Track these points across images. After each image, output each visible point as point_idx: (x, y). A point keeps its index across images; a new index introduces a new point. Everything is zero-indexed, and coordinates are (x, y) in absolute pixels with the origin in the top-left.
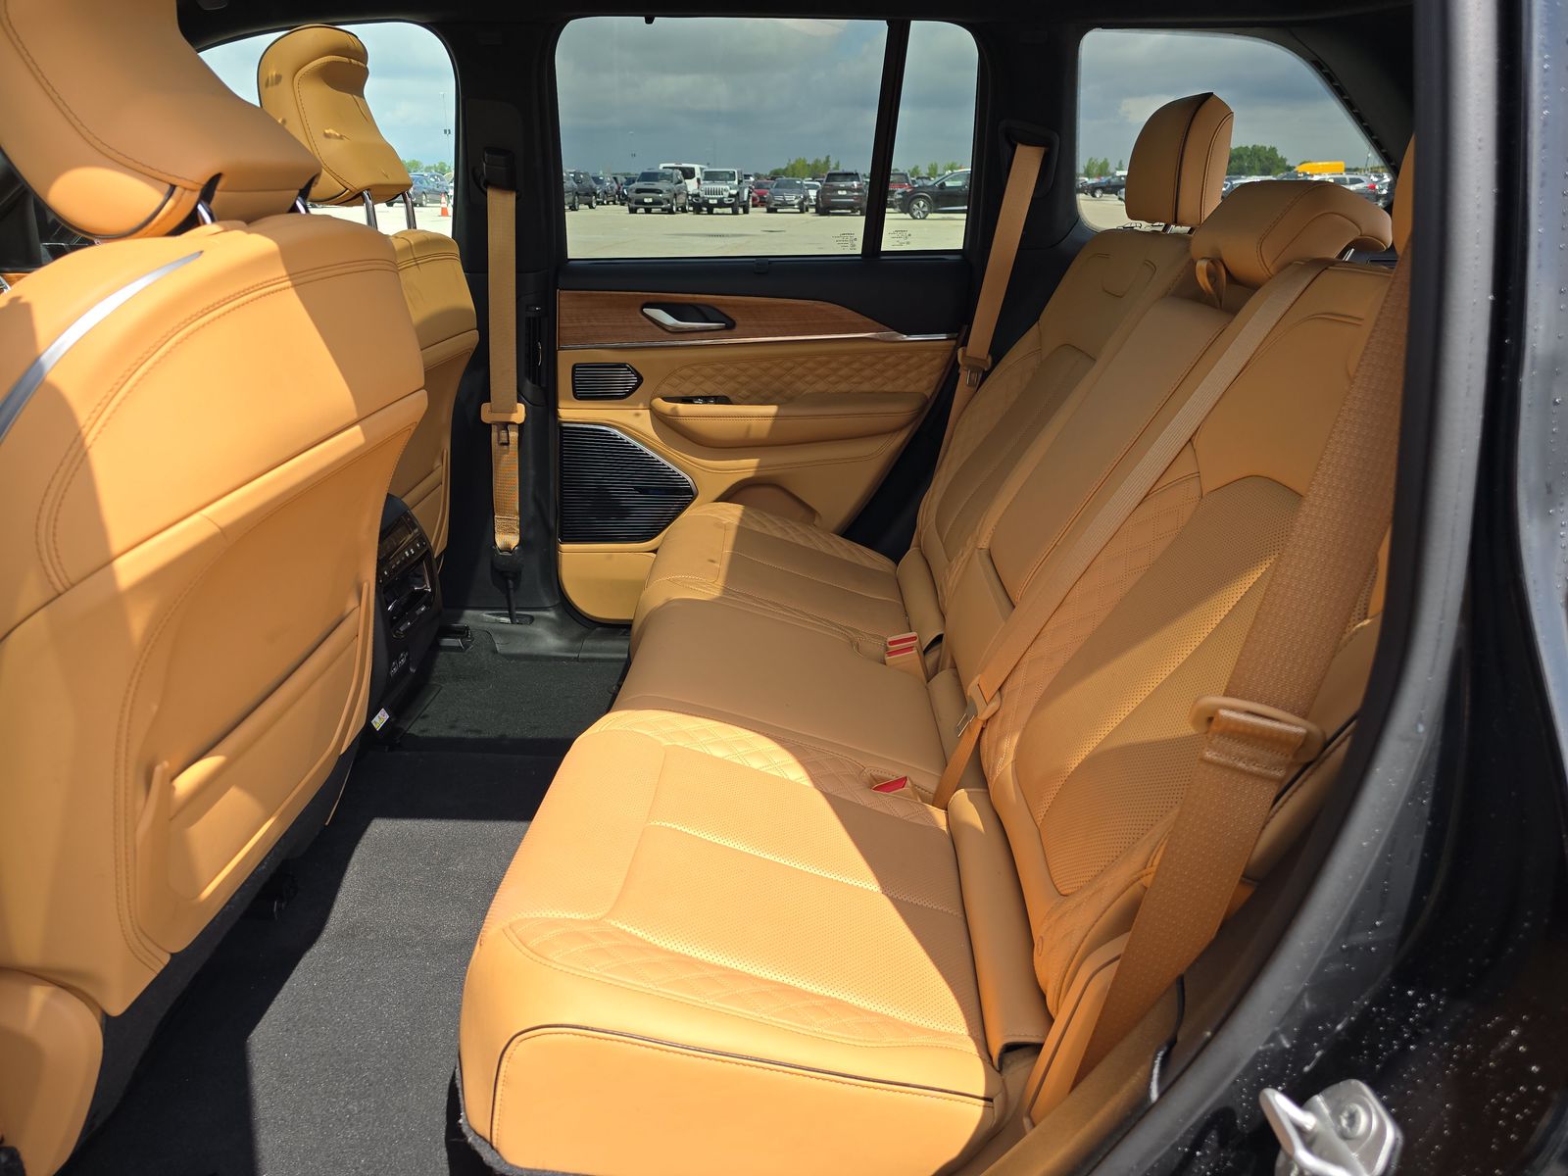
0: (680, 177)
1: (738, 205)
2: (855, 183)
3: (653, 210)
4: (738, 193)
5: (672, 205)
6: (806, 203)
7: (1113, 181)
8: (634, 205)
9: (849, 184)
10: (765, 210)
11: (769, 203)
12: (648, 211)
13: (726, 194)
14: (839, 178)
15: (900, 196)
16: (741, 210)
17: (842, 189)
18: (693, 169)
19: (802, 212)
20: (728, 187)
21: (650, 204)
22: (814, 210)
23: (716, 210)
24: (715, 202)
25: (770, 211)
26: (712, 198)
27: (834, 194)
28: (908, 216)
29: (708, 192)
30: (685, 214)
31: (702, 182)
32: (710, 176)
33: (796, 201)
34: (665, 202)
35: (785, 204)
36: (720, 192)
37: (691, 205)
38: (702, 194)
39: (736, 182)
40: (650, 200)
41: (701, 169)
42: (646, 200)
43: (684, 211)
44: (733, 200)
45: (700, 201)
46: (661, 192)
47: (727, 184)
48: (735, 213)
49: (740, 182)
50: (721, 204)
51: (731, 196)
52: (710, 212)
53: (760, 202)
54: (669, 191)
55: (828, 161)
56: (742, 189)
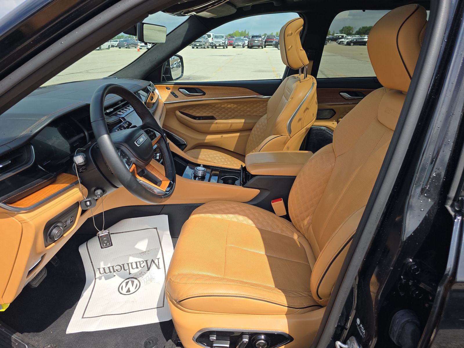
0: (207, 37)
1: (225, 46)
2: (260, 39)
3: (199, 48)
4: (225, 42)
5: (205, 46)
6: (244, 45)
7: (334, 37)
8: (194, 46)
9: (258, 39)
10: (232, 47)
11: (233, 45)
12: (197, 48)
13: (221, 43)
14: (255, 37)
15: (275, 43)
16: (225, 47)
17: (256, 41)
18: (210, 35)
19: (243, 47)
20: (222, 40)
21: (198, 46)
22: (247, 47)
23: (217, 47)
24: (218, 45)
25: (234, 47)
26: (217, 44)
27: (254, 42)
28: (277, 49)
29: (216, 42)
30: (208, 49)
31: (214, 39)
32: (216, 37)
33: (242, 44)
34: (203, 45)
35: (238, 45)
36: (219, 42)
37: (210, 46)
38: (214, 43)
39: (224, 39)
40: (198, 45)
41: (213, 35)
42: (197, 45)
43: (208, 48)
44: (223, 44)
45: (214, 45)
46: (202, 42)
47: (221, 39)
48: (224, 48)
49: (225, 39)
50: (220, 46)
51: (223, 43)
52: (216, 48)
53: (231, 45)
54: (204, 42)
55: (245, 31)
56: (226, 41)
